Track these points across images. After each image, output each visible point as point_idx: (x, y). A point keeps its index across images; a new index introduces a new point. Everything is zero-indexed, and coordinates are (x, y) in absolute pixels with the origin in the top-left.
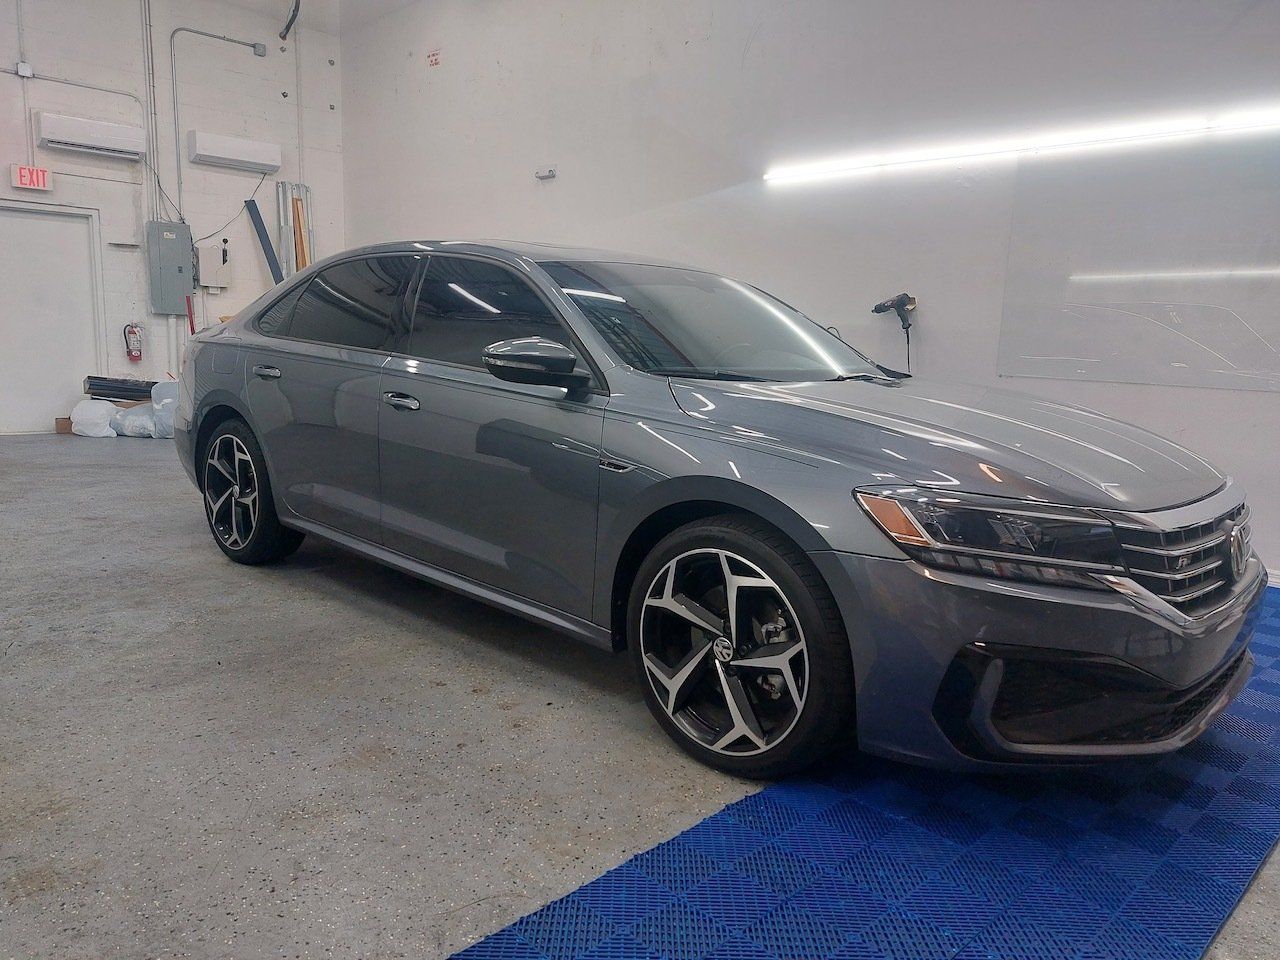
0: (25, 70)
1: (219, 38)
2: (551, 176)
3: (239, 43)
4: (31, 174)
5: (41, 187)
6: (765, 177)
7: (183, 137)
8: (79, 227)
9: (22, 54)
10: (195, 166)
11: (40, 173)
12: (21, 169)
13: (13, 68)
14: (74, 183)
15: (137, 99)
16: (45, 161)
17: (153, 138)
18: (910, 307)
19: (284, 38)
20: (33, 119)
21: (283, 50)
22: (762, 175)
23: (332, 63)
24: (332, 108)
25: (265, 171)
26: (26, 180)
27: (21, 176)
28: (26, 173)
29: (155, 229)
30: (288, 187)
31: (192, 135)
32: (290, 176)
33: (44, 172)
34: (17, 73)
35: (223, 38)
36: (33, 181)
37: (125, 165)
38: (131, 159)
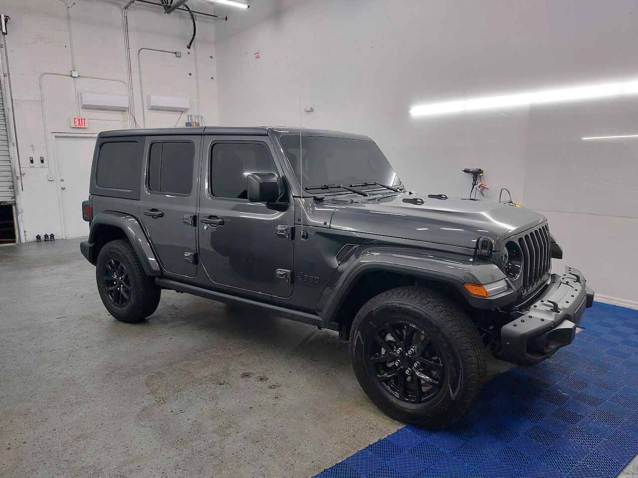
0: (75, 74)
1: (160, 51)
2: (312, 110)
3: (169, 52)
4: (79, 121)
5: (83, 126)
6: (410, 112)
7: (145, 98)
9: (74, 67)
10: (151, 111)
11: (83, 120)
12: (74, 119)
13: (70, 74)
15: (124, 83)
16: (85, 114)
17: (131, 100)
18: (481, 174)
19: (189, 48)
20: (79, 96)
21: (189, 53)
22: (409, 111)
23: (211, 57)
24: (212, 78)
25: (182, 111)
26: (77, 124)
27: (75, 122)
28: (77, 120)
30: (193, 117)
31: (149, 97)
32: (194, 112)
33: (84, 119)
34: (71, 76)
35: (162, 51)
36: (80, 124)
37: (121, 112)
38: (123, 110)
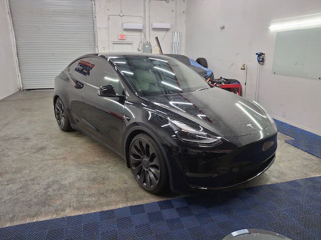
0: (121, 15)
2: (223, 28)
3: (163, 1)
4: (122, 36)
5: (124, 39)
7: (150, 24)
8: (130, 46)
9: (121, 11)
10: (153, 30)
11: (124, 36)
12: (120, 35)
13: (119, 15)
14: (130, 36)
15: (142, 17)
16: (124, 33)
17: (144, 26)
20: (122, 25)
21: (173, 0)
23: (184, 1)
24: (184, 12)
25: (167, 30)
27: (120, 37)
29: (144, 45)
30: (175, 33)
31: (152, 24)
32: (173, 30)
36: (122, 38)
37: (139, 32)
38: (140, 31)
